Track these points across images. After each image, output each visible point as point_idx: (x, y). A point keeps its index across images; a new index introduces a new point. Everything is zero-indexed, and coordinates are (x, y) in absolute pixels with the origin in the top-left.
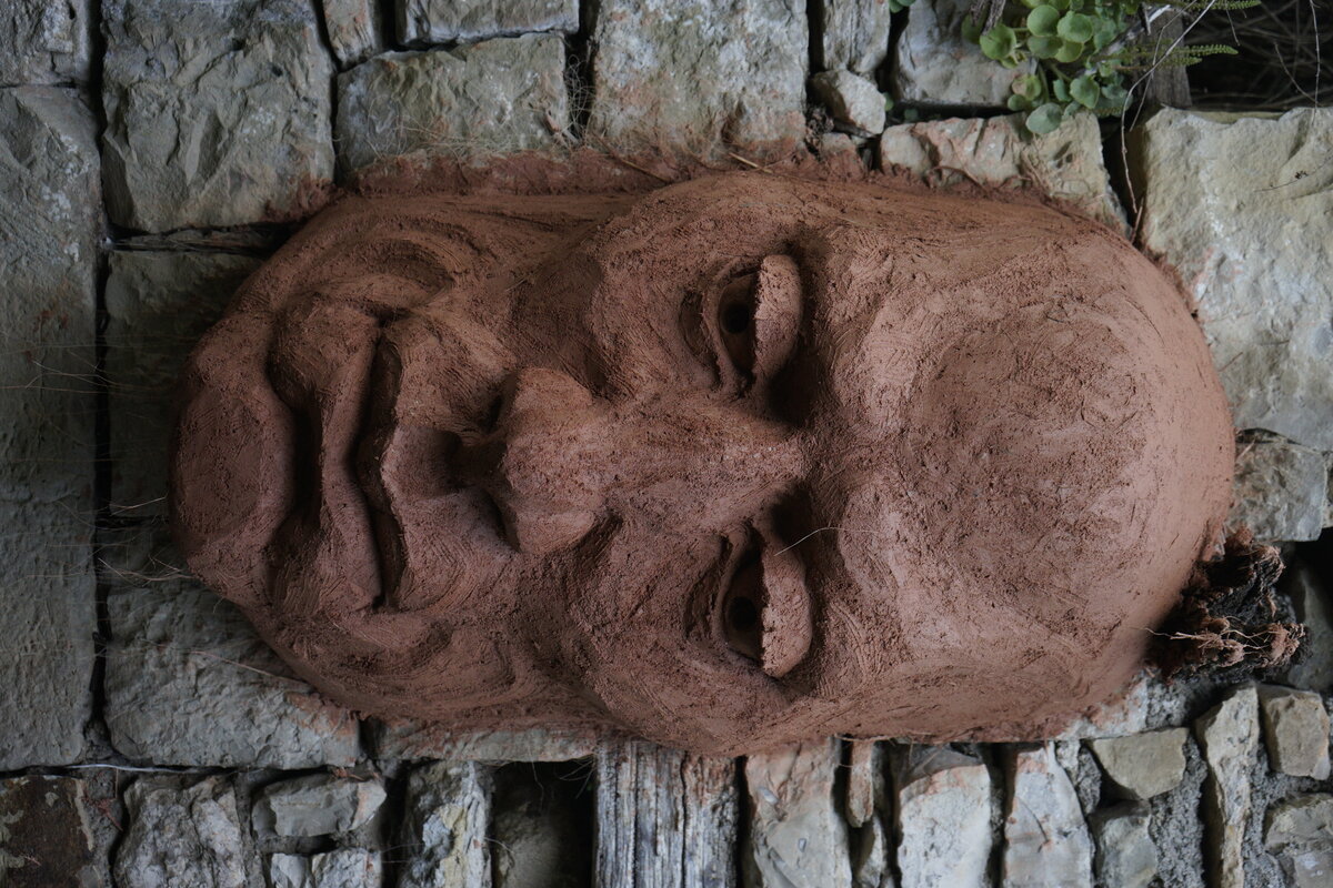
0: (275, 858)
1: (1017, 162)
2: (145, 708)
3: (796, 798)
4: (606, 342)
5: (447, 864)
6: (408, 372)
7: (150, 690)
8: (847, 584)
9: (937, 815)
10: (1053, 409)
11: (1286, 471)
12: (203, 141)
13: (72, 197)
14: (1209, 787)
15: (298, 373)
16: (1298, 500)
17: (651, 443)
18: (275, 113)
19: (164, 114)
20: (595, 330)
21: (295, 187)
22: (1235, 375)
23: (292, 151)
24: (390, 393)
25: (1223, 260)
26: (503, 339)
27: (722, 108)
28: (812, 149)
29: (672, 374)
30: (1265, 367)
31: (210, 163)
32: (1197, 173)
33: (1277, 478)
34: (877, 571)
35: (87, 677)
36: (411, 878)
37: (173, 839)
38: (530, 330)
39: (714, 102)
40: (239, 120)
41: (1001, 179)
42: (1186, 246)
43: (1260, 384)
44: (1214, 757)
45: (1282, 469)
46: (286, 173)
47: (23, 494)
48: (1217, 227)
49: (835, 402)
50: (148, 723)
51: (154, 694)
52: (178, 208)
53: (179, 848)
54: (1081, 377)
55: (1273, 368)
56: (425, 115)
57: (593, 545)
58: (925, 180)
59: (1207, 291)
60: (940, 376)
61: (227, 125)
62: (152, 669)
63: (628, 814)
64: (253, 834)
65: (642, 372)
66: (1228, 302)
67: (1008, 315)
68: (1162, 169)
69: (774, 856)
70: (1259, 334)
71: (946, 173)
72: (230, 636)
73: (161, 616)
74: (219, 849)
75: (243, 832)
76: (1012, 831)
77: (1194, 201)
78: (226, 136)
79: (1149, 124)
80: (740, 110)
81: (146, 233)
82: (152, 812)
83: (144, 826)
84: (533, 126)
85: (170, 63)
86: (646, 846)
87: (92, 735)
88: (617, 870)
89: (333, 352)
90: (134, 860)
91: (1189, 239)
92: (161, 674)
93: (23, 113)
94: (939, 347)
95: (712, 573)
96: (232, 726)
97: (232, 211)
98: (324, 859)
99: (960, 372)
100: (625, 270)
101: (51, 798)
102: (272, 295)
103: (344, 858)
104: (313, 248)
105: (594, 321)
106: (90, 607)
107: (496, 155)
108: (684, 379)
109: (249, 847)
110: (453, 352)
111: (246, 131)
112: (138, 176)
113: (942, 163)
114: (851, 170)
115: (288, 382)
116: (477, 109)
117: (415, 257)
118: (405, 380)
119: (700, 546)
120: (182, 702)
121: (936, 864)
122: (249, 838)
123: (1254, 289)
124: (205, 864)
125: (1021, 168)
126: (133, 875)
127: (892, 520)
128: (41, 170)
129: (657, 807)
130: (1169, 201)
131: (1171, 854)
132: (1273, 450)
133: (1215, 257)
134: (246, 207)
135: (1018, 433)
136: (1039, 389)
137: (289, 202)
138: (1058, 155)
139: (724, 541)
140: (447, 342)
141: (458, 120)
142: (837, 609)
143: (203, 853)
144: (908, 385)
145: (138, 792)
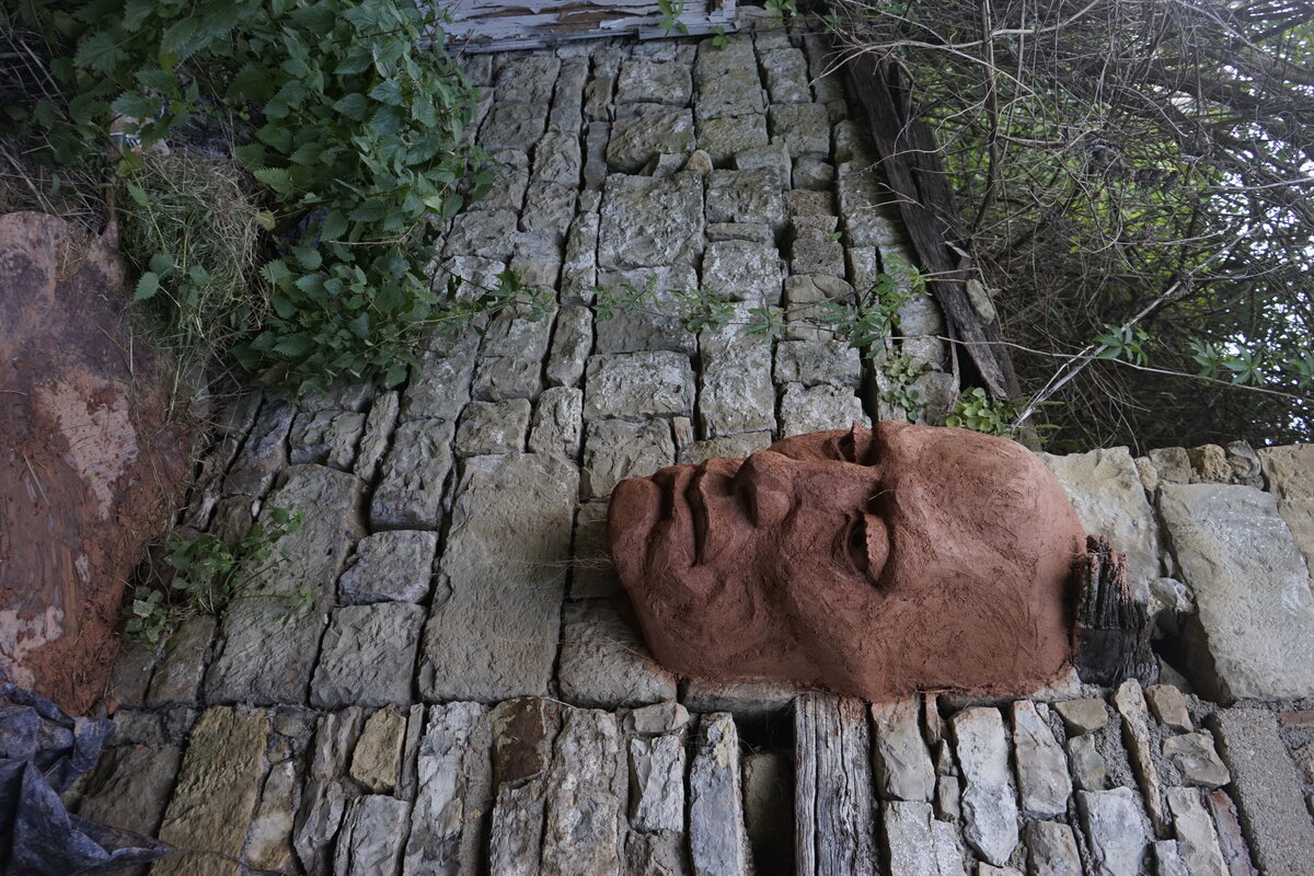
0: (633, 741)
2: (578, 670)
3: (898, 721)
5: (719, 746)
7: (581, 662)
8: (902, 517)
9: (975, 731)
12: (623, 466)
13: (568, 485)
14: (1124, 725)
19: (608, 459)
34: (915, 510)
35: (552, 658)
36: (701, 754)
37: (585, 730)
40: (638, 459)
44: (1123, 710)
47: (534, 586)
49: (889, 450)
50: (578, 676)
51: (582, 664)
53: (587, 735)
57: (788, 521)
61: (633, 461)
62: (583, 654)
63: (812, 726)
64: (623, 731)
69: (890, 749)
73: (589, 632)
74: (606, 735)
75: (618, 729)
76: (1017, 740)
78: (632, 464)
81: (595, 497)
82: (576, 717)
83: (571, 725)
85: (612, 442)
86: (822, 743)
87: (551, 687)
88: (807, 752)
90: (565, 741)
92: (586, 656)
93: (552, 459)
95: (843, 530)
96: (617, 679)
98: (658, 740)
101: (529, 708)
103: (667, 739)
106: (557, 633)
109: (621, 735)
111: (640, 462)
112: (595, 480)
119: (836, 519)
120: (595, 668)
121: (979, 757)
122: (621, 732)
124: (599, 741)
127: (919, 491)
128: (557, 476)
129: (827, 725)
131: (1110, 761)
139: (847, 517)
142: (899, 528)
143: (599, 736)
145: (569, 710)
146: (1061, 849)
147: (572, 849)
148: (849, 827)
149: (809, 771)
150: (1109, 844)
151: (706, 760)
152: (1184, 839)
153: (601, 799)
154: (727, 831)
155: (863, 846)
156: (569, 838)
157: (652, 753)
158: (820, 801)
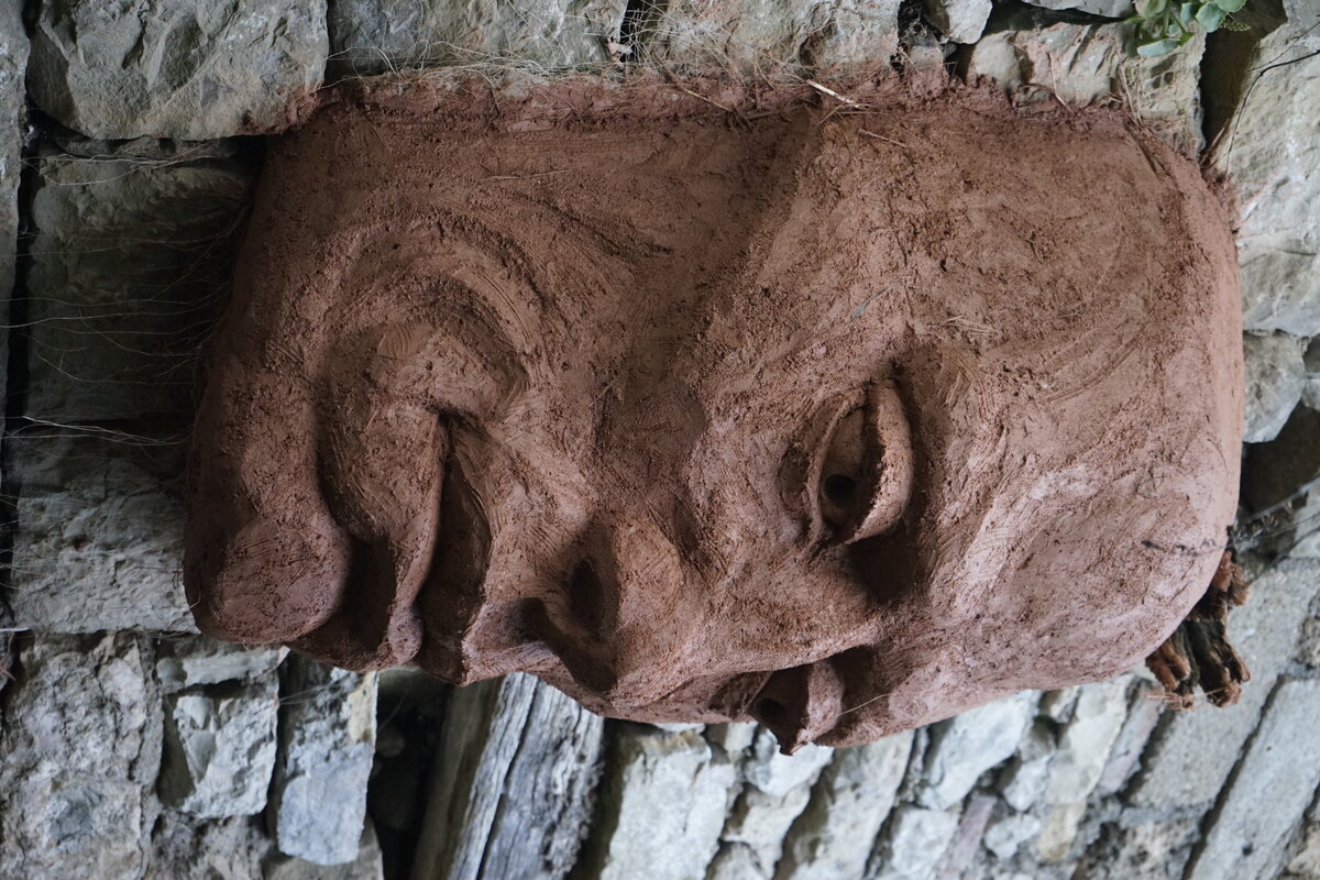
0: (181, 701)
1: (1113, 75)
2: (57, 597)
4: (701, 498)
5: (351, 698)
6: (497, 542)
7: (63, 582)
10: (1119, 599)
11: (1266, 386)
12: (169, 37)
15: (367, 516)
16: (1268, 412)
17: (745, 645)
18: (270, 16)
19: (128, 15)
20: (691, 484)
21: (283, 99)
22: (1251, 274)
23: (285, 57)
24: (478, 565)
25: (1285, 181)
26: (585, 472)
27: (808, 22)
28: (896, 65)
29: (761, 529)
30: (1282, 273)
31: (180, 70)
32: (1293, 94)
33: (1255, 389)
36: (314, 705)
37: (75, 694)
38: (616, 466)
39: (802, 15)
40: (224, 26)
41: (1089, 99)
42: (1253, 165)
43: (1272, 290)
45: (1263, 384)
46: (274, 82)
48: (1292, 148)
49: (926, 603)
50: (57, 608)
51: (68, 585)
52: (134, 119)
53: (81, 700)
54: (1152, 564)
55: (1290, 275)
56: (456, 25)
58: (1009, 93)
59: (1256, 208)
60: (1025, 565)
61: (207, 29)
62: (67, 563)
64: (157, 681)
65: (734, 535)
66: (1274, 216)
67: (1101, 491)
68: (1259, 90)
70: (1289, 241)
71: (1032, 89)
72: (156, 534)
73: (81, 519)
74: (124, 701)
75: (146, 681)
77: (1278, 124)
78: (204, 41)
79: (1263, 42)
80: (830, 30)
81: (86, 139)
82: (53, 672)
83: (42, 683)
84: (587, 43)
88: (521, 692)
89: (407, 493)
90: (32, 708)
91: (1259, 159)
92: (76, 568)
94: (1031, 531)
96: (149, 606)
97: (203, 125)
98: (232, 704)
99: (1045, 563)
100: (731, 420)
102: (305, 349)
103: (254, 705)
104: (338, 259)
105: (690, 473)
107: (539, 80)
108: (772, 535)
109: (152, 690)
110: (540, 507)
111: (231, 38)
112: (84, 76)
113: (1033, 81)
114: (932, 88)
115: (353, 517)
116: (522, 23)
117: (471, 312)
118: (495, 553)
120: (98, 590)
122: (151, 683)
123: (1303, 210)
124: (107, 712)
125: (1114, 84)
126: (29, 722)
127: (944, 679)
130: (1254, 121)
132: (1262, 364)
133: (1278, 178)
134: (220, 120)
135: (1083, 622)
136: (1112, 580)
137: (274, 114)
138: (1156, 70)
140: (533, 492)
141: (496, 33)
143: (102, 703)
144: (995, 577)
145: (38, 656)
146: (884, 772)
147: (53, 852)
148: (560, 790)
149: (515, 719)
150: (956, 769)
151: (324, 725)
152: (1068, 745)
153: (109, 789)
154: (346, 815)
155: (577, 803)
156: (45, 839)
157: (219, 726)
158: (522, 758)
